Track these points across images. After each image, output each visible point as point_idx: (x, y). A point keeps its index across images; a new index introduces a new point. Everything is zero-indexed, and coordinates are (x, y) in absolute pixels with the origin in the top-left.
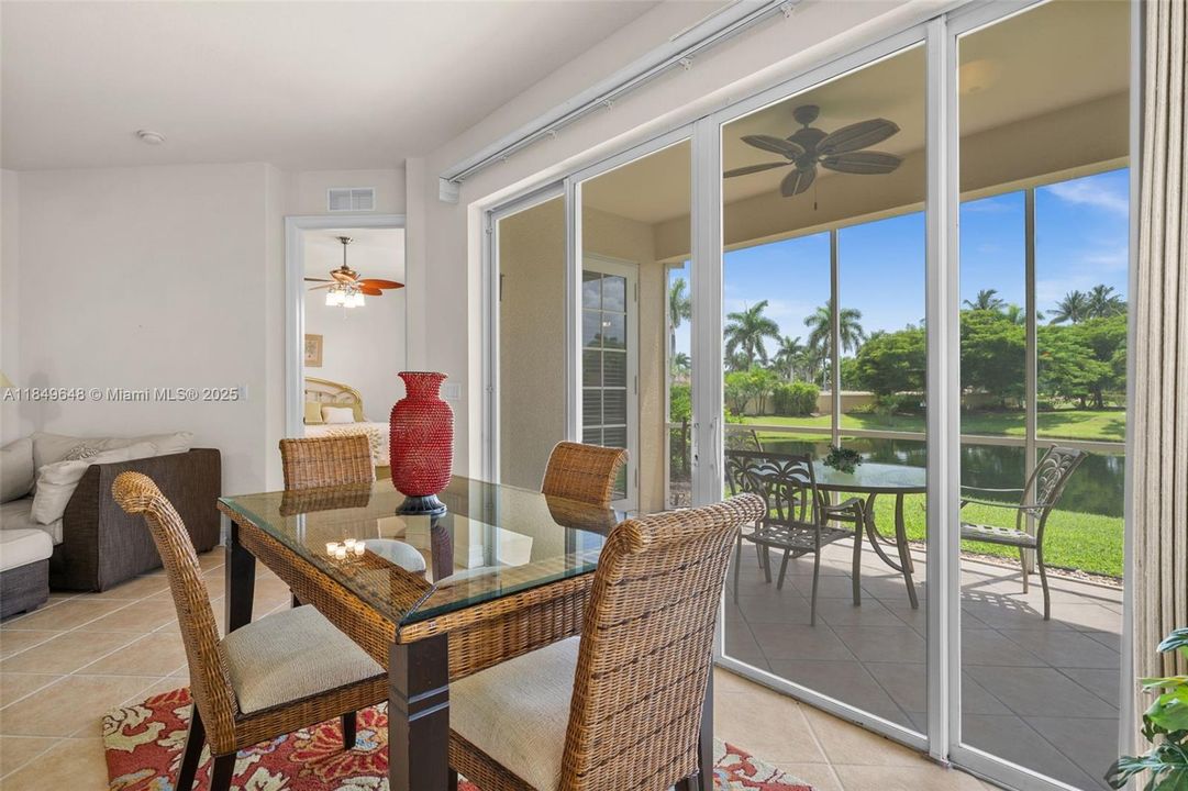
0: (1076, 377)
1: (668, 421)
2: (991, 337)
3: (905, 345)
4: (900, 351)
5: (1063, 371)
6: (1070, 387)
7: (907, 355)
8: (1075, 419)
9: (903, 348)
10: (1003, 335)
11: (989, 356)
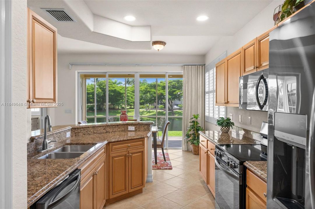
0: (131, 100)
1: (86, 116)
2: (113, 89)
3: (90, 90)
4: (89, 91)
5: (128, 99)
6: (130, 103)
7: (91, 93)
8: (131, 111)
9: (90, 91)
10: (115, 88)
11: (113, 94)
